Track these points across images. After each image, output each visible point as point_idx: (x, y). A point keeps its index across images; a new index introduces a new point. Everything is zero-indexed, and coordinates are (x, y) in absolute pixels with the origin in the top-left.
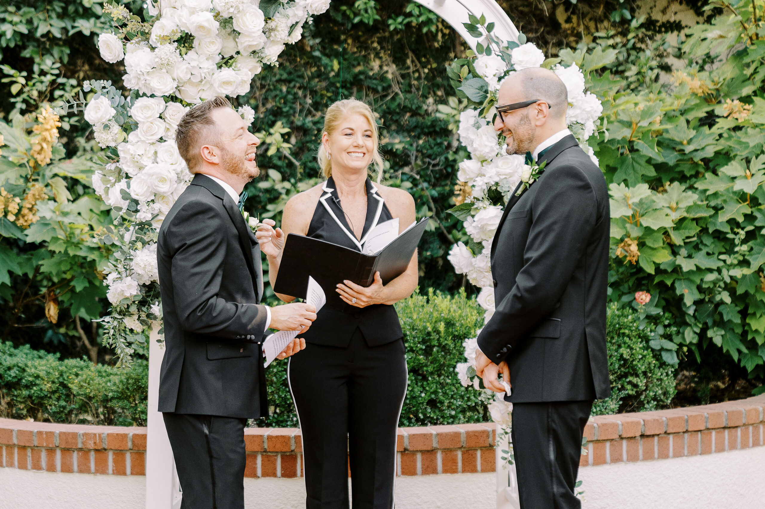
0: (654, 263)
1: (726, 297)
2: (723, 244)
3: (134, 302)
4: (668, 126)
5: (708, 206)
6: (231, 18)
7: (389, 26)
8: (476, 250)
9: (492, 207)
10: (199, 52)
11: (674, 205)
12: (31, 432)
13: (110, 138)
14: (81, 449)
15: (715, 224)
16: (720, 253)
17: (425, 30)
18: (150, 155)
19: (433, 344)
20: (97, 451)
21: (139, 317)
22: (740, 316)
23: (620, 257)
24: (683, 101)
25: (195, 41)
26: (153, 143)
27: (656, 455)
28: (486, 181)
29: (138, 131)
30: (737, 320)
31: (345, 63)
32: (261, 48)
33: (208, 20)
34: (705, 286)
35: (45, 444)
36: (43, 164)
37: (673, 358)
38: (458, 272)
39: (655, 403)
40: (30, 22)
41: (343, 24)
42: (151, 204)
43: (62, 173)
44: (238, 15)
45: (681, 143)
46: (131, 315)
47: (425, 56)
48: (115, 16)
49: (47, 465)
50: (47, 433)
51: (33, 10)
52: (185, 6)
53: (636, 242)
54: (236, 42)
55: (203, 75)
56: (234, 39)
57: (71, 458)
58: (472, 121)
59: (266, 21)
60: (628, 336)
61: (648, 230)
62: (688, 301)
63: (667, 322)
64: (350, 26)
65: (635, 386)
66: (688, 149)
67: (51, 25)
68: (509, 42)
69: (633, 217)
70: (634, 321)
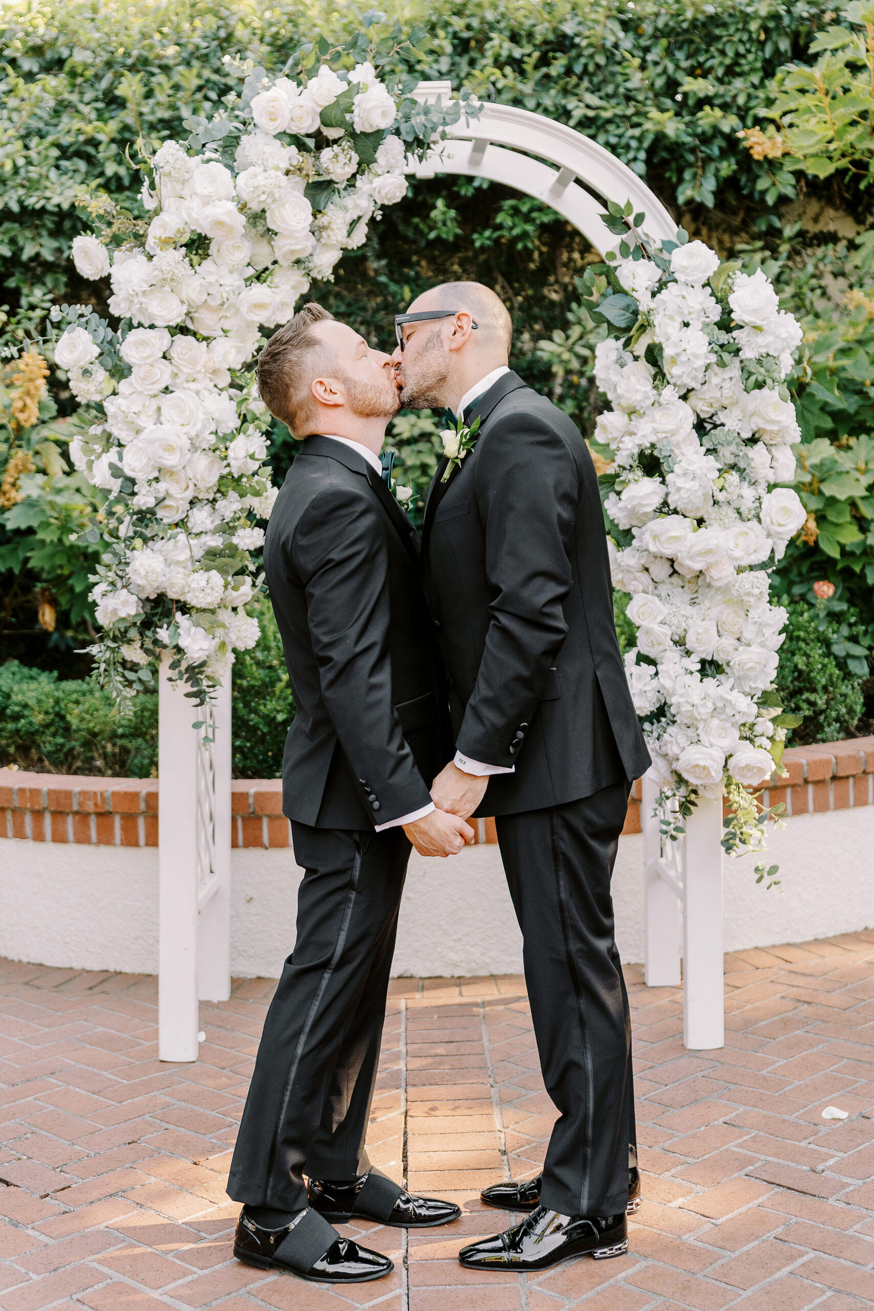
0: (839, 543)
3: (134, 624)
4: (845, 362)
6: (263, 211)
7: (473, 242)
8: (622, 542)
9: (647, 479)
10: (218, 262)
11: (863, 466)
12: (10, 790)
13: (93, 389)
14: (76, 813)
17: (520, 246)
18: (150, 413)
20: (99, 815)
21: (142, 645)
24: (860, 329)
25: (211, 246)
26: (155, 396)
27: (851, 802)
28: (638, 442)
29: (132, 378)
31: (415, 287)
32: (307, 254)
33: (228, 213)
35: (29, 805)
36: (27, 425)
37: (862, 668)
39: (838, 725)
40: (13, 241)
41: (414, 242)
42: (154, 483)
43: (52, 435)
44: (273, 206)
45: (863, 384)
46: (130, 642)
47: (518, 281)
48: (94, 210)
49: (34, 832)
50: (31, 791)
51: (16, 225)
52: (196, 194)
53: (813, 516)
54: (272, 247)
55: (225, 295)
56: (269, 243)
57: (65, 823)
58: (613, 356)
59: (314, 216)
60: (804, 640)
61: (832, 501)
63: (853, 620)
64: (423, 243)
65: (812, 704)
67: (41, 245)
68: (663, 242)
69: (811, 484)
70: (812, 619)
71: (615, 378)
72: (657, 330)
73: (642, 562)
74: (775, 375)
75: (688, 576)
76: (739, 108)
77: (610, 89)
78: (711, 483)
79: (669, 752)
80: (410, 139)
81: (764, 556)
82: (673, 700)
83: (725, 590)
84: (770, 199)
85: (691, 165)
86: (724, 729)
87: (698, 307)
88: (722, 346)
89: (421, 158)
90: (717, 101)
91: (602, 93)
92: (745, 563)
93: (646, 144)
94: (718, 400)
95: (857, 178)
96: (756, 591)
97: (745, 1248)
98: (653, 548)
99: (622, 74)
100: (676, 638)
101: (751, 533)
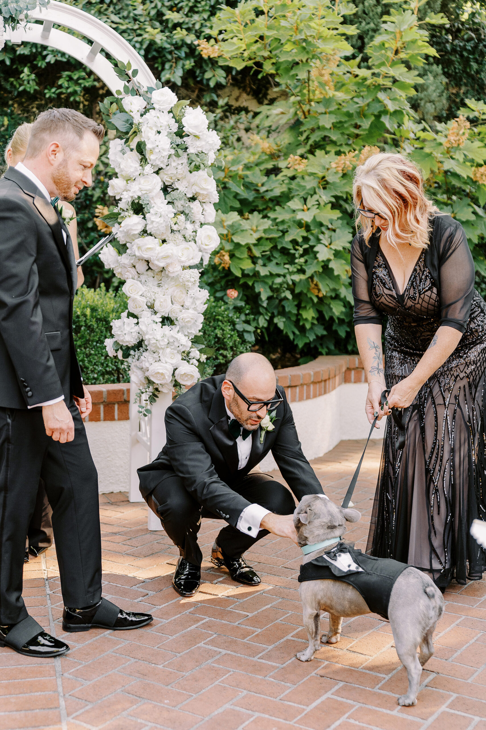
0: (241, 269)
1: (288, 295)
2: (286, 257)
4: (248, 173)
5: (278, 230)
7: (45, 94)
8: (121, 251)
9: (135, 216)
11: (255, 228)
15: (282, 243)
16: (285, 264)
17: (72, 99)
19: (81, 324)
22: (296, 308)
23: (217, 264)
24: (257, 157)
28: (131, 195)
30: (295, 311)
31: (12, 121)
34: (274, 286)
37: (251, 337)
38: (107, 267)
41: (10, 92)
45: (257, 185)
53: (228, 254)
58: (119, 148)
60: (221, 321)
61: (238, 245)
62: (264, 297)
63: (247, 312)
64: (16, 93)
65: (225, 357)
66: (262, 189)
68: (148, 88)
69: (227, 235)
70: (225, 310)
71: (119, 160)
72: (143, 134)
73: (132, 262)
74: (205, 162)
75: (156, 271)
76: (196, 31)
77: (125, 14)
78: (170, 220)
79: (144, 366)
80: (7, 16)
81: (197, 261)
82: (146, 337)
83: (175, 279)
84: (212, 84)
85: (169, 61)
86: (173, 354)
87: (165, 123)
88: (178, 145)
89: (13, 28)
90: (185, 26)
91: (121, 16)
92: (187, 264)
93: (145, 46)
94: (175, 176)
95: (257, 72)
96: (192, 280)
97: (173, 618)
98: (137, 254)
99: (132, 5)
100: (149, 304)
101: (190, 248)
